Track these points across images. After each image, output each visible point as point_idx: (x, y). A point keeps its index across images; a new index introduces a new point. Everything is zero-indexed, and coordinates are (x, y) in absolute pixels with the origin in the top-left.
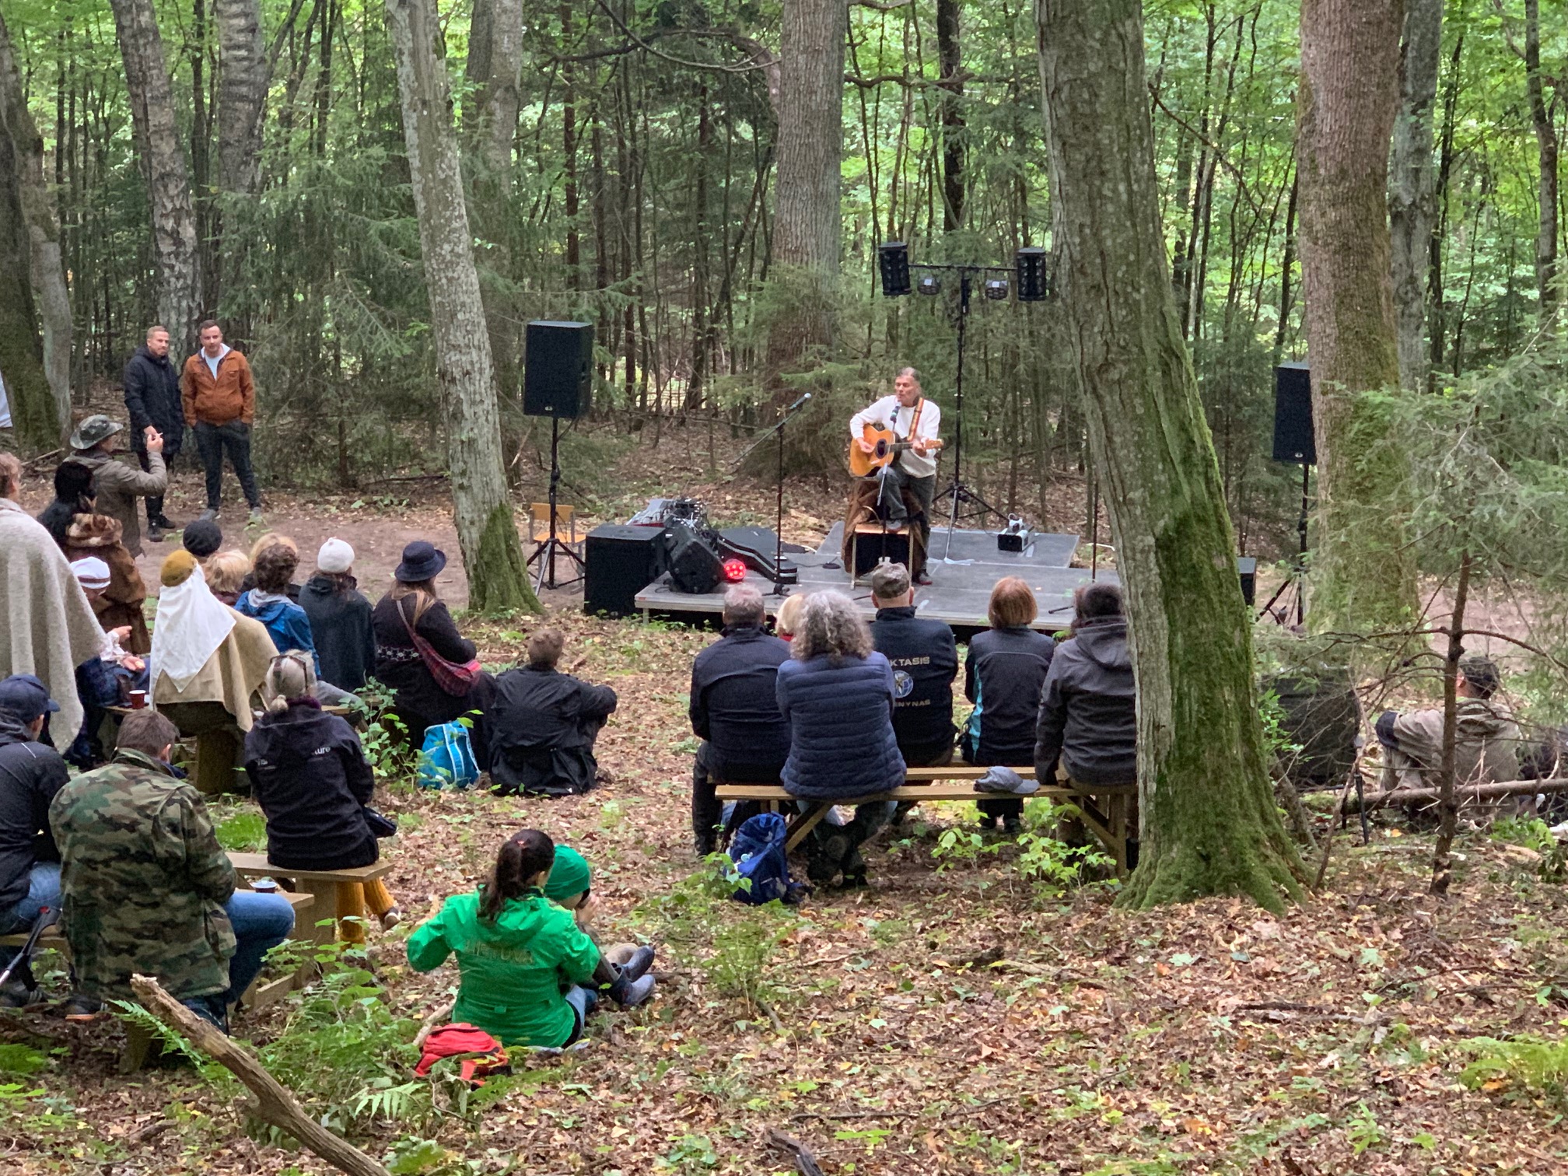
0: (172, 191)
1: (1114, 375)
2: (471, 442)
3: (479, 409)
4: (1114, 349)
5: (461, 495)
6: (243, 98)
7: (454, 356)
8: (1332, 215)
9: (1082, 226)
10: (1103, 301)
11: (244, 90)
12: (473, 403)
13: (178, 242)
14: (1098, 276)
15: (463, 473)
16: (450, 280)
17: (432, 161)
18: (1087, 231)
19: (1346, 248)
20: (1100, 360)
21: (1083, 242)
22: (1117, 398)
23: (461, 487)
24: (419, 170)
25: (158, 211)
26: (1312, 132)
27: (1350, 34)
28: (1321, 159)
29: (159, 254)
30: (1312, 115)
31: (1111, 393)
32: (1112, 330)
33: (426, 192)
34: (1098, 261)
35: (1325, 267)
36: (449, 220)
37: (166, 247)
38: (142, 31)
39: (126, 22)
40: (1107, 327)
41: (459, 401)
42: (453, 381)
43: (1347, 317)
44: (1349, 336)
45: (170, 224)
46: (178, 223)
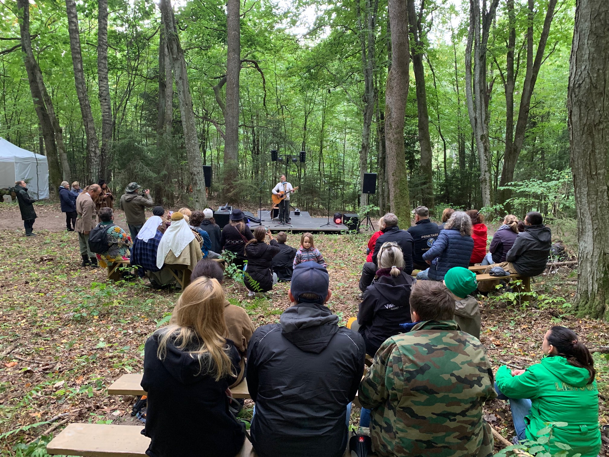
0: (94, 142)
1: (601, 127)
2: (199, 190)
3: (201, 182)
4: (603, 117)
5: (197, 203)
6: (107, 123)
7: (195, 169)
8: (396, 136)
9: (599, 70)
10: (602, 99)
11: (108, 122)
12: (200, 180)
13: (96, 154)
14: (602, 89)
15: (197, 198)
16: (194, 150)
17: (189, 119)
18: (601, 71)
19: (398, 143)
20: (597, 121)
21: (598, 76)
22: (600, 136)
23: (197, 201)
24: (185, 121)
25: (90, 146)
26: (390, 118)
27: (400, 96)
28: (393, 124)
29: (91, 156)
30: (390, 114)
31: (599, 134)
32: (604, 110)
33: (187, 127)
34: (603, 83)
35: (394, 148)
36: (193, 134)
37: (92, 155)
38: (86, 105)
39: (82, 103)
40: (602, 109)
41: (196, 180)
42: (195, 175)
43: (399, 159)
44: (399, 163)
45: (93, 150)
46: (95, 149)
